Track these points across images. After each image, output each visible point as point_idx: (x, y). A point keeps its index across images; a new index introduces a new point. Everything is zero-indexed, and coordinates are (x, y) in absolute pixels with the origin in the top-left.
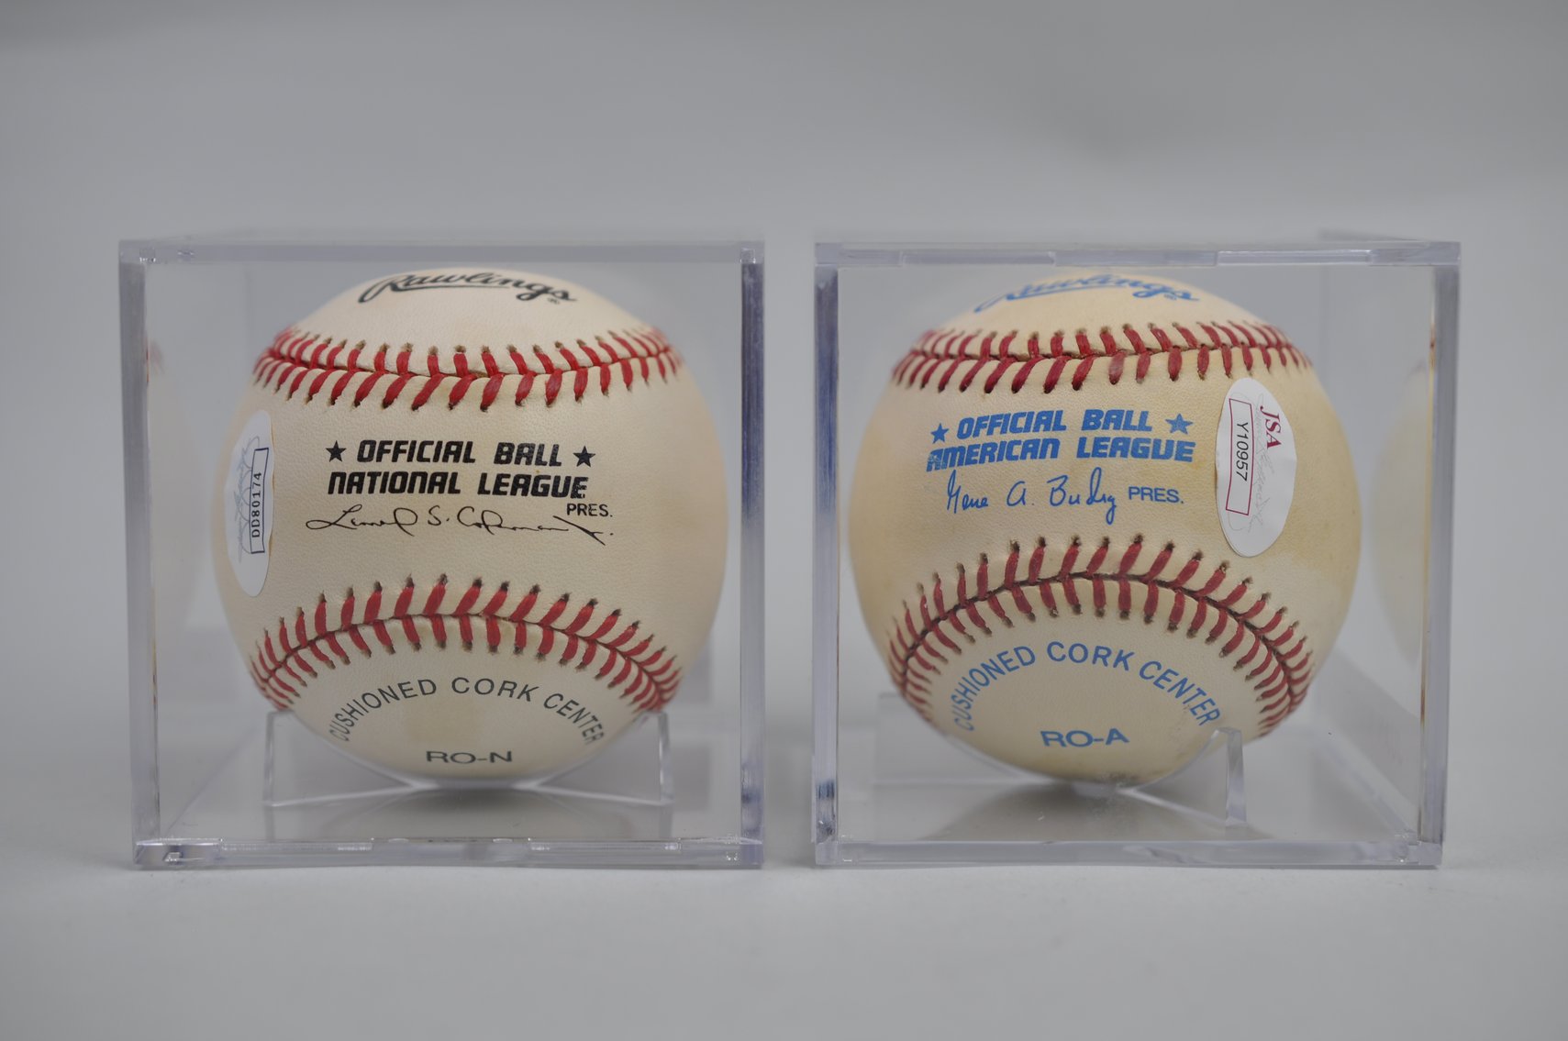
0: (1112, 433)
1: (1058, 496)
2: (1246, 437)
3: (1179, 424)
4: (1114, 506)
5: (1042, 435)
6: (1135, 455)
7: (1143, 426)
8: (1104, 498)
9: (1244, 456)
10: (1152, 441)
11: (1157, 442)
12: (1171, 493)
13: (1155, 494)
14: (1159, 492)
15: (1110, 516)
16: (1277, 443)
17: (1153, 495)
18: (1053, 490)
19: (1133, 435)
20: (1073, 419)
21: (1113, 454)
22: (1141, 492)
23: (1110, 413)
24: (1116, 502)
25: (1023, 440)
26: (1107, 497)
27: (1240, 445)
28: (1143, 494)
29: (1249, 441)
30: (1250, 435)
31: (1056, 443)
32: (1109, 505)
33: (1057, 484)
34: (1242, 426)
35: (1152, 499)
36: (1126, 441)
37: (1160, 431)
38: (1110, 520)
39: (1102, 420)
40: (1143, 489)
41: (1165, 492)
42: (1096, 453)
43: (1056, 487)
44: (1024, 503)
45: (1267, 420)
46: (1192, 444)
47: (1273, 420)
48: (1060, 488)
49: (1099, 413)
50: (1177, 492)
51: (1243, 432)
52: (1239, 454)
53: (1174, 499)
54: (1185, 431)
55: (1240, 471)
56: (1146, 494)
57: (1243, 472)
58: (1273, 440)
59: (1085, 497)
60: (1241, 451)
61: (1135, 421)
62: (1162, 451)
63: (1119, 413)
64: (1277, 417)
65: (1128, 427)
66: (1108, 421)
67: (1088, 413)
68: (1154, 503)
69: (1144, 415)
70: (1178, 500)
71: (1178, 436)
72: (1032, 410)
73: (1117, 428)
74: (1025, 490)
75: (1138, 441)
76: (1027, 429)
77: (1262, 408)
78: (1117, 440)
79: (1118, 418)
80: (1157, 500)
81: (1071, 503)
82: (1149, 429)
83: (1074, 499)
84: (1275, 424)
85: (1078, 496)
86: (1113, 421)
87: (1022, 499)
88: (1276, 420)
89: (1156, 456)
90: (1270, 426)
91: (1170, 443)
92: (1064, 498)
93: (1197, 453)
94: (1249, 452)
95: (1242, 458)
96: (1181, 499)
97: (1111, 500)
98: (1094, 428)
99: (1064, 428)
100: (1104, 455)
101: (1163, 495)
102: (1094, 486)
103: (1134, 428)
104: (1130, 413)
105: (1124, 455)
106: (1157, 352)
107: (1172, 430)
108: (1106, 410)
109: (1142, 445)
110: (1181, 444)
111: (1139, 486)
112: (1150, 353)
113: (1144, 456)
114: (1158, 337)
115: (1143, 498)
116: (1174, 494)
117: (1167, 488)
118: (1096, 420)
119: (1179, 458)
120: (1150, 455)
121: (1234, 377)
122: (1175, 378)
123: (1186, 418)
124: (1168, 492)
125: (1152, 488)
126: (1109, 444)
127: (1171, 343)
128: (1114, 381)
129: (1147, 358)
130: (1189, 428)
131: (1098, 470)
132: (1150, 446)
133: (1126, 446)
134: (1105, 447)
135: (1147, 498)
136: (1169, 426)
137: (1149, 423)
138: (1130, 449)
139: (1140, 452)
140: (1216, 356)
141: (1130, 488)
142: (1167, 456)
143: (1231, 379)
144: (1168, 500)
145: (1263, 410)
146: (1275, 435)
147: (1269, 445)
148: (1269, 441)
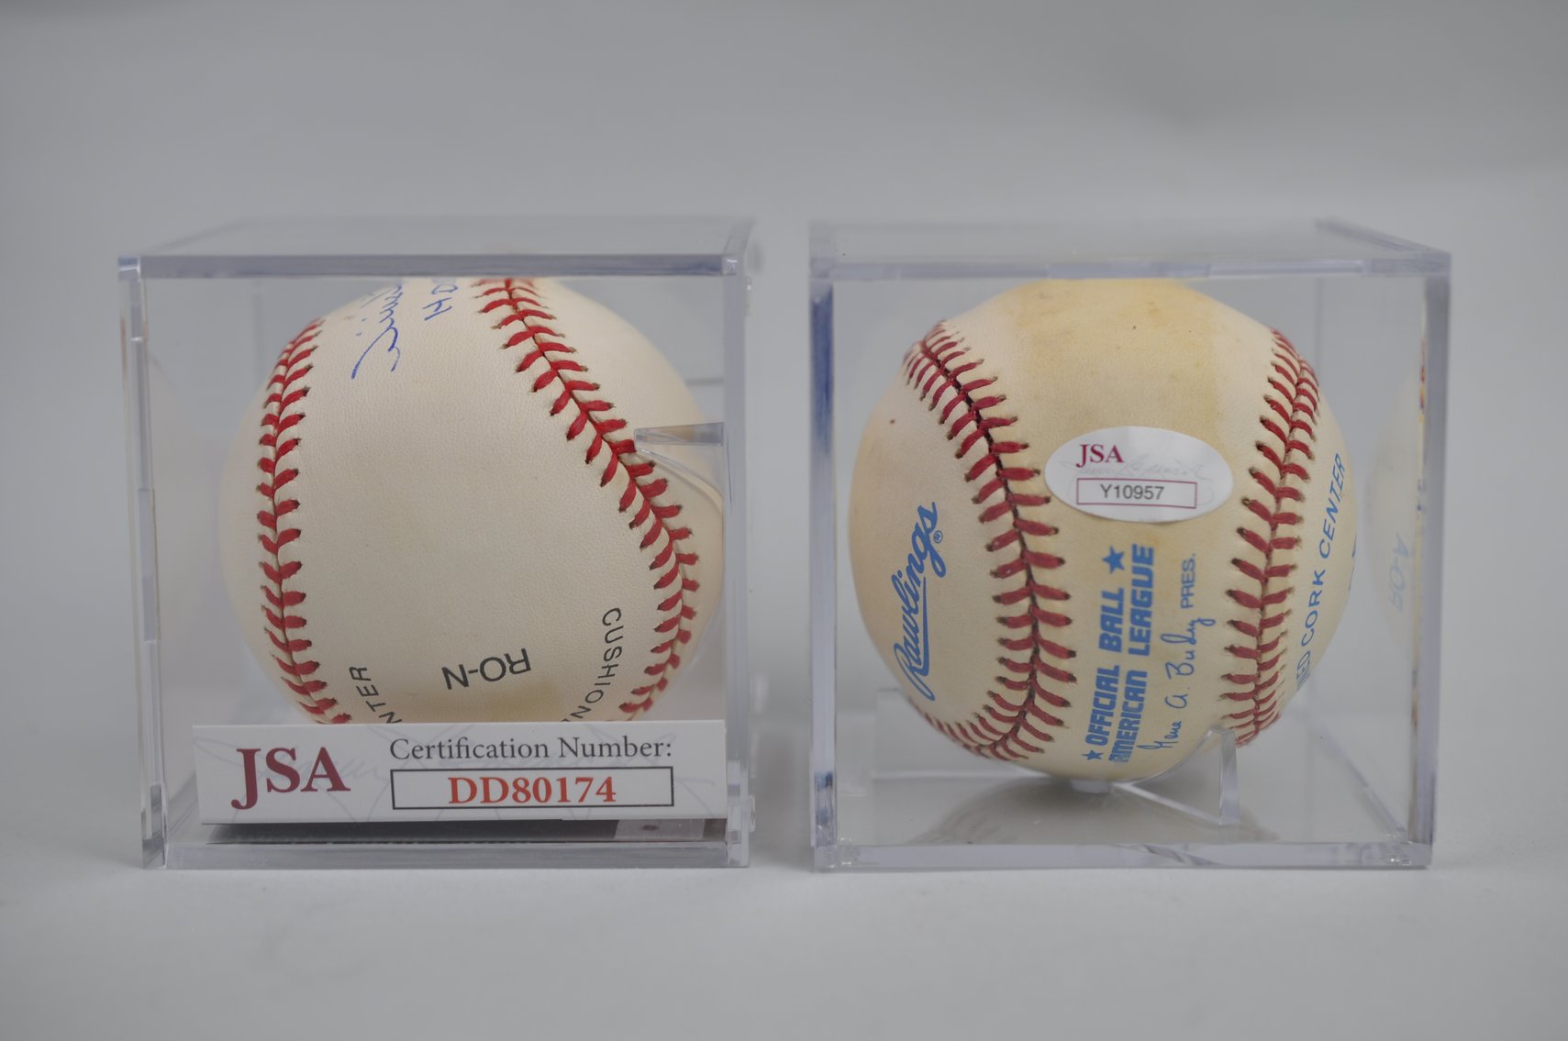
0: (1126, 626)
1: (1185, 669)
2: (1117, 488)
3: (1114, 560)
4: (1200, 621)
5: (1121, 686)
6: (1149, 604)
7: (1119, 596)
8: (1191, 630)
9: (1138, 490)
10: (1135, 588)
11: (1136, 583)
12: (1185, 567)
13: (1188, 583)
14: (1185, 579)
15: (1207, 623)
16: (1115, 450)
18: (1179, 673)
19: (1128, 606)
20: (1108, 659)
21: (1148, 625)
22: (1185, 596)
23: (1104, 626)
24: (1195, 619)
25: (1125, 700)
26: (1190, 627)
27: (1128, 495)
28: (1189, 594)
29: (1122, 484)
30: (1115, 483)
31: (1131, 673)
32: (1198, 625)
33: (1173, 671)
34: (1106, 491)
35: (1192, 586)
36: (1134, 613)
37: (1123, 579)
38: (1211, 622)
39: (1112, 634)
40: (1183, 595)
41: (1186, 573)
42: (1147, 639)
43: (1176, 671)
44: (1186, 695)
45: (1092, 460)
46: (1135, 547)
47: (1089, 453)
48: (1177, 669)
49: (1103, 637)
50: (1185, 562)
51: (1112, 492)
52: (1138, 496)
53: (1191, 563)
54: (1121, 555)
55: (1155, 496)
56: (1188, 591)
57: (1156, 491)
58: (1113, 455)
59: (1188, 646)
60: (1134, 494)
61: (1113, 604)
62: (1144, 578)
63: (1104, 619)
64: (1084, 447)
65: (1120, 610)
66: (1112, 629)
67: (1102, 646)
68: (1197, 583)
69: (1106, 595)
70: (1192, 560)
71: (1127, 561)
72: (1093, 693)
73: (1120, 621)
74: (1174, 696)
75: (1134, 601)
76: (1113, 698)
77: (1078, 465)
78: (1134, 621)
79: (1109, 620)
80: (1193, 581)
81: (1193, 658)
82: (1121, 591)
83: (1190, 656)
84: (1094, 451)
85: (1188, 652)
86: (1112, 625)
87: (1181, 697)
88: (1089, 449)
89: (1149, 584)
90: (1097, 458)
91: (1136, 570)
92: (1189, 665)
93: (1143, 542)
94: (1133, 484)
95: (1141, 493)
96: (1190, 557)
97: (1193, 623)
98: (1119, 641)
99: (1117, 668)
100: (1148, 633)
101: (1188, 576)
102: (1179, 639)
103: (1121, 605)
104: (1104, 608)
105: (1149, 614)
106: (1030, 576)
107: (1121, 567)
108: (1100, 631)
109: (1138, 598)
110: (1135, 559)
111: (1180, 598)
112: (1032, 584)
113: (1149, 595)
114: (1009, 572)
115: (1192, 595)
116: (1186, 564)
117: (1181, 572)
118: (1111, 639)
119: (1150, 561)
120: (1148, 590)
121: (1048, 495)
122: (1061, 561)
123: (1107, 554)
124: (1185, 570)
125: (1182, 585)
126: (1137, 628)
127: (1017, 561)
128: (1067, 621)
129: (1039, 586)
130: (1117, 551)
131: (1163, 637)
132: (1139, 589)
133: (1140, 612)
134: (1140, 631)
135: (1192, 590)
136: (1117, 570)
137: (1114, 590)
138: (1142, 609)
139: (1145, 599)
140: (1026, 512)
141: (1183, 607)
142: (1149, 573)
143: (1053, 498)
144: (1192, 569)
145: (1081, 464)
146: (1106, 452)
147: (1120, 460)
148: (1116, 460)
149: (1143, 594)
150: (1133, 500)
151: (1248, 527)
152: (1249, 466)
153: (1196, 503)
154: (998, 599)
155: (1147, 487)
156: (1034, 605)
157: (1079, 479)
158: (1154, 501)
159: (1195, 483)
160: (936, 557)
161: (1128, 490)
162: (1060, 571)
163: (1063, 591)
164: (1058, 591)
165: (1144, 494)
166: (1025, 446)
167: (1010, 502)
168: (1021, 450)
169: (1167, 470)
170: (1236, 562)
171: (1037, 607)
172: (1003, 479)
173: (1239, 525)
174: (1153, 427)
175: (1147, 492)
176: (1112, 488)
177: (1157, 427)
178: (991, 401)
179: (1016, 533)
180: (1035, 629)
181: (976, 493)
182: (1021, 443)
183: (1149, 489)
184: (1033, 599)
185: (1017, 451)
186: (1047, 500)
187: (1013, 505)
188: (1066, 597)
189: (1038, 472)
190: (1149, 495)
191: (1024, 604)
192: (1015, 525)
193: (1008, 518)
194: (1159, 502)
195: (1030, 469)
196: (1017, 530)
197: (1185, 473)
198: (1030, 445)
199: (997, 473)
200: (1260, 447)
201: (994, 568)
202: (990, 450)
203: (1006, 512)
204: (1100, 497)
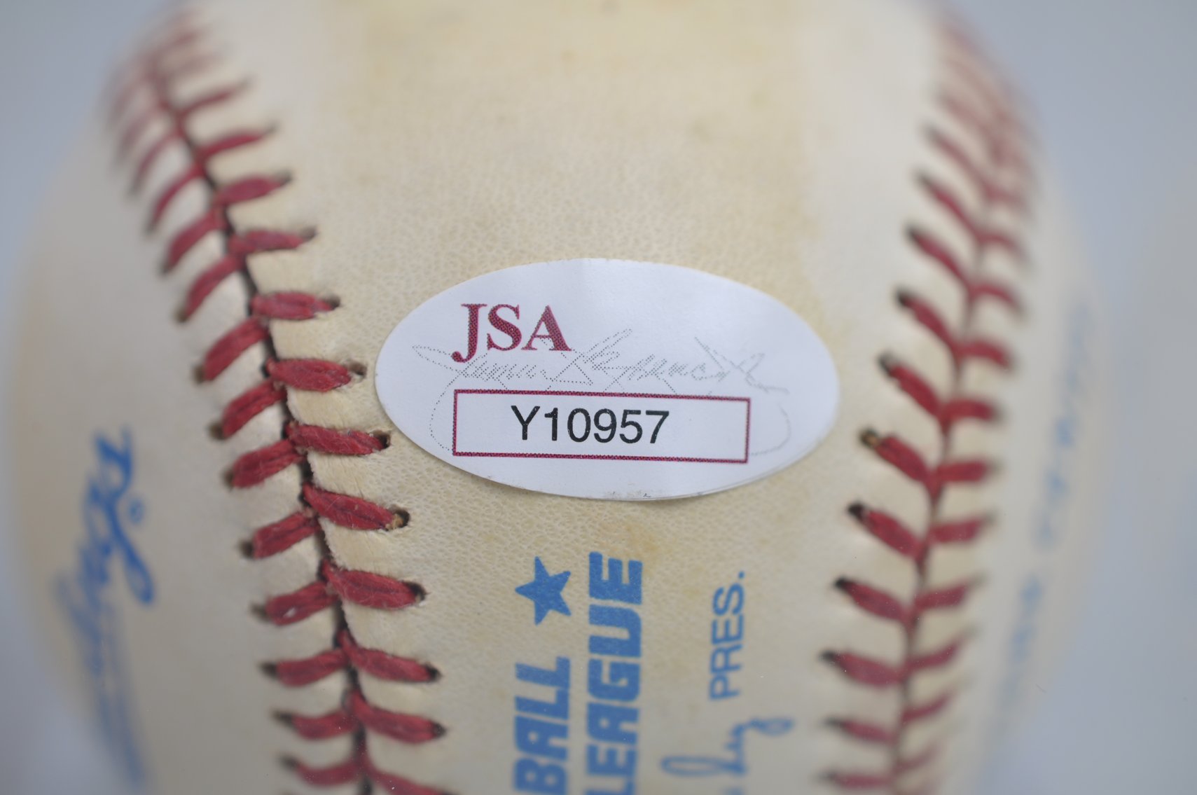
0: (577, 740)
2: (553, 415)
3: (544, 592)
4: (760, 725)
6: (632, 692)
7: (559, 676)
8: (735, 746)
9: (605, 420)
10: (596, 656)
11: (597, 644)
12: (721, 604)
13: (727, 641)
14: (720, 633)
15: (775, 727)
16: (548, 318)
17: (725, 645)
19: (580, 697)
21: (631, 738)
22: (720, 672)
23: (521, 740)
24: (745, 720)
26: (731, 739)
27: (579, 433)
28: (728, 667)
29: (565, 406)
30: (547, 404)
32: (752, 738)
34: (525, 424)
35: (737, 648)
36: (594, 713)
37: (568, 635)
38: (784, 726)
39: (543, 761)
40: (714, 669)
41: (721, 620)
42: (628, 770)
45: (491, 344)
46: (595, 559)
47: (485, 327)
49: (522, 767)
50: (720, 592)
51: (541, 425)
52: (604, 435)
53: (735, 596)
54: (564, 578)
55: (647, 434)
56: (727, 659)
57: (648, 424)
58: (543, 330)
59: (728, 782)
60: (594, 430)
61: (546, 694)
62: (619, 633)
63: (522, 727)
64: (473, 310)
65: (561, 707)
66: (543, 749)
67: (520, 787)
68: (748, 641)
69: (527, 673)
70: (736, 588)
71: (577, 594)
73: (562, 732)
75: (595, 686)
77: (457, 357)
78: (593, 728)
79: (535, 729)
80: (739, 636)
82: (564, 664)
84: (495, 321)
86: (543, 739)
88: (483, 315)
89: (632, 646)
90: (503, 339)
91: (598, 616)
93: (617, 548)
94: (593, 405)
95: (613, 426)
96: (734, 579)
97: (738, 731)
98: (561, 774)
100: (632, 757)
101: (727, 624)
102: (705, 767)
103: (563, 698)
104: (522, 703)
105: (632, 715)
106: (342, 626)
107: (564, 610)
108: (514, 754)
109: (605, 678)
110: (596, 589)
111: (708, 676)
112: (346, 641)
113: (633, 673)
114: (291, 613)
115: (736, 667)
116: (722, 598)
117: (710, 615)
118: (542, 772)
119: (633, 593)
120: (630, 660)
121: (385, 429)
122: (415, 592)
123: (527, 576)
124: (719, 612)
125: (711, 648)
126: (603, 746)
127: (309, 588)
128: (435, 730)
129: (363, 651)
130: (553, 570)
131: (667, 764)
132: (607, 660)
133: (608, 711)
134: (611, 754)
135: (735, 658)
136: (553, 616)
137: (546, 662)
138: (616, 703)
139: (623, 682)
140: (329, 470)
141: (714, 696)
142: (632, 623)
143: (394, 438)
144: (737, 610)
145: (464, 355)
146: (527, 324)
147: (560, 345)
148: (550, 343)
149: (617, 670)
150: (591, 446)
151: (873, 501)
152: (876, 349)
153: (747, 454)
154: (272, 670)
155: (626, 413)
156: (354, 691)
157: (457, 392)
158: (643, 447)
159: (748, 400)
160: (133, 561)
161: (579, 420)
162: (414, 615)
163: (422, 661)
164: (411, 661)
165: (619, 430)
166: (332, 304)
167: (294, 443)
168: (321, 315)
169: (676, 369)
170: (845, 585)
171: (362, 698)
172: (277, 386)
173: (850, 497)
174: (645, 259)
175: (624, 424)
176: (540, 415)
177: (655, 259)
178: (257, 188)
179: (308, 520)
180: (360, 743)
181: (215, 415)
182: (323, 294)
183: (630, 418)
184: (353, 677)
185: (310, 317)
186: (382, 442)
187: (299, 450)
188: (430, 674)
189: (360, 370)
190: (631, 432)
191: (332, 688)
192: (303, 497)
193: (288, 480)
194: (654, 450)
195: (343, 361)
196: (310, 514)
197: (722, 375)
198: (343, 302)
199: (265, 370)
200: (906, 301)
201: (260, 599)
202: (251, 309)
203: (283, 467)
204: (511, 438)
